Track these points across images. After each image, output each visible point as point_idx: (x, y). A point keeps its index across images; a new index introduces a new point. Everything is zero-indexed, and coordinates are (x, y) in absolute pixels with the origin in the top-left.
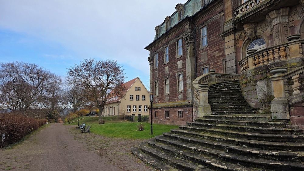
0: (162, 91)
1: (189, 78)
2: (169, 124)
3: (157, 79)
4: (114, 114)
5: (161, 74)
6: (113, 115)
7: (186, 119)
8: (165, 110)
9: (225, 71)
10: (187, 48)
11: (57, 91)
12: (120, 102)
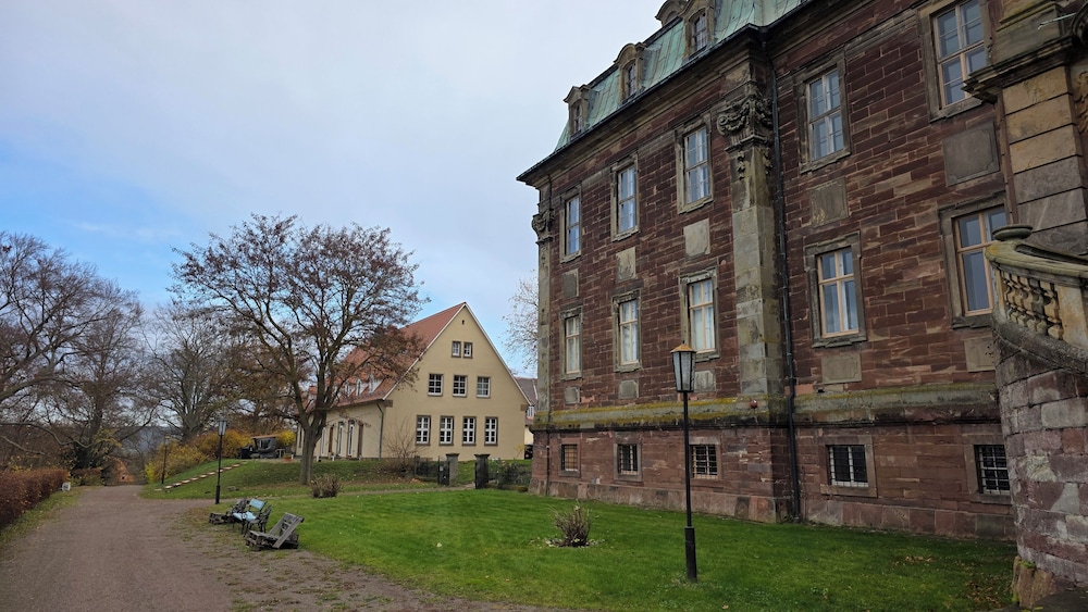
0: (599, 354)
1: (748, 294)
2: (639, 500)
3: (572, 306)
4: (359, 453)
5: (596, 283)
6: (355, 456)
7: (735, 482)
8: (617, 441)
9: (952, 259)
10: (740, 165)
11: (119, 352)
12: (389, 403)
